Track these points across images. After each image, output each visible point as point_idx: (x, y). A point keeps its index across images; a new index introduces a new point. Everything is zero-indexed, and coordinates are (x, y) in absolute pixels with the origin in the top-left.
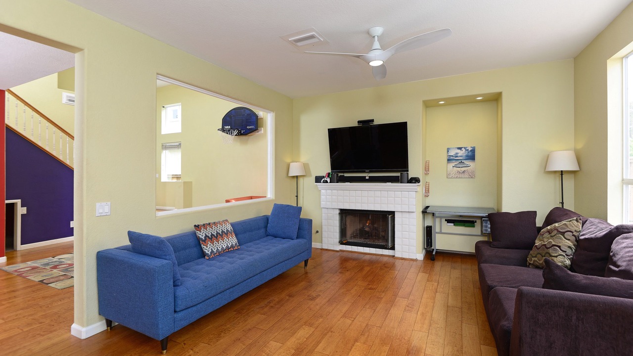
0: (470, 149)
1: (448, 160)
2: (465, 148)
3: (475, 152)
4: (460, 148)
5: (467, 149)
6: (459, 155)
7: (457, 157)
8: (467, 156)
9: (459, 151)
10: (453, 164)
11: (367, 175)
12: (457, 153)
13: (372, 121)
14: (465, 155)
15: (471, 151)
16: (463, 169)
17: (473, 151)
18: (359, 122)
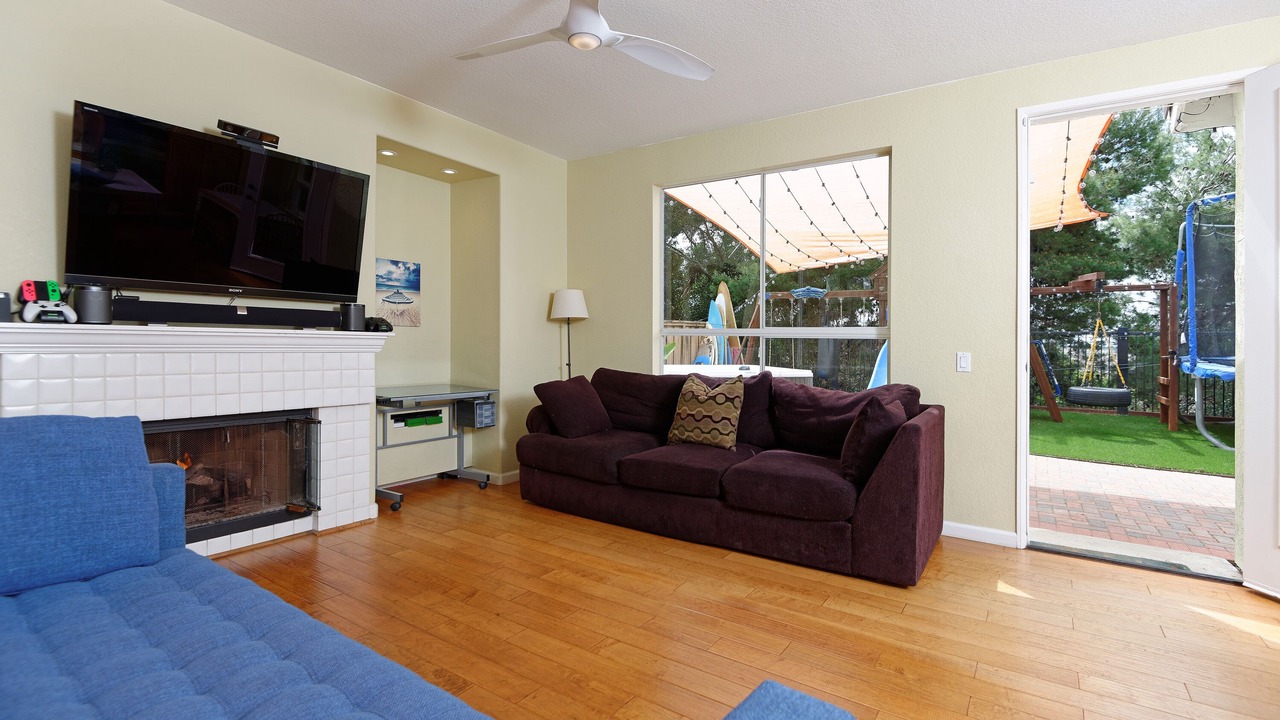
0: (412, 268)
1: (378, 285)
2: (404, 264)
3: (419, 275)
4: (395, 263)
5: (408, 266)
6: (394, 276)
7: (390, 280)
8: (407, 281)
9: (393, 268)
10: (384, 295)
11: (242, 304)
12: (390, 273)
13: (275, 140)
14: (404, 277)
15: (414, 271)
16: (402, 307)
17: (417, 272)
18: (222, 125)
